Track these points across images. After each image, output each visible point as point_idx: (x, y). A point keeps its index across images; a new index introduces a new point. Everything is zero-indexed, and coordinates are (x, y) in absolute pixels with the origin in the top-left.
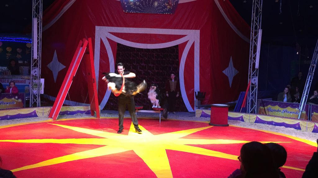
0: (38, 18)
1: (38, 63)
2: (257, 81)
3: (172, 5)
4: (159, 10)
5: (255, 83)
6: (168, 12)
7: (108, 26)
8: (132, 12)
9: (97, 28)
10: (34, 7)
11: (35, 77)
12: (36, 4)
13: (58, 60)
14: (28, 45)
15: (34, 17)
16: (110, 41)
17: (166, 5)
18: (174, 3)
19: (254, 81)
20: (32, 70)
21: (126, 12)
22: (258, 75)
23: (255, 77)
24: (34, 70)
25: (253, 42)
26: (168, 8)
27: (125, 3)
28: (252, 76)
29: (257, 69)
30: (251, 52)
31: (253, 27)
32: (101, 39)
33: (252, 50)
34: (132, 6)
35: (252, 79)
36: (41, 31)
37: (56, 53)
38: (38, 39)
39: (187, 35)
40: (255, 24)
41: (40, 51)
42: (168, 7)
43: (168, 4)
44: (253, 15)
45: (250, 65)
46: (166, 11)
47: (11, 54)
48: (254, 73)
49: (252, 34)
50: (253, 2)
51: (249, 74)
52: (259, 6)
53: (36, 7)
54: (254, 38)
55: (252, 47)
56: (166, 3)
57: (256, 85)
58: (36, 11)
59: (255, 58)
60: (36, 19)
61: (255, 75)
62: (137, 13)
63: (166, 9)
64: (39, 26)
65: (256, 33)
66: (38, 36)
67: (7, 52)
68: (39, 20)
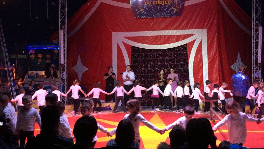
0: (64, 30)
1: (65, 67)
2: (260, 75)
3: (179, 8)
4: (167, 13)
5: (259, 77)
6: (175, 15)
7: (123, 31)
8: (142, 17)
9: (114, 34)
10: (60, 21)
11: (63, 79)
12: (62, 18)
13: (81, 63)
14: (56, 52)
15: (60, 29)
16: (125, 45)
17: (173, 8)
18: (181, 6)
19: (258, 75)
20: (60, 74)
21: (138, 18)
22: (261, 69)
23: (259, 71)
24: (62, 74)
25: (254, 38)
26: (175, 12)
27: (136, 10)
28: (255, 70)
29: (260, 63)
30: (253, 48)
31: (253, 25)
32: (117, 43)
33: (254, 46)
34: (142, 12)
35: (255, 73)
36: (66, 40)
37: (80, 57)
38: (64, 47)
39: (194, 34)
40: (256, 22)
41: (66, 57)
42: (175, 10)
43: (175, 7)
44: (253, 13)
45: (253, 60)
46: (174, 14)
47: (42, 60)
48: (258, 67)
49: (253, 31)
50: (253, 1)
51: (253, 69)
52: (258, 5)
53: (62, 20)
54: (255, 34)
55: (253, 43)
56: (172, 7)
57: (260, 79)
58: (62, 24)
59: (257, 54)
60: (63, 30)
61: (259, 69)
62: (147, 18)
63: (173, 12)
64: (65, 36)
65: (257, 30)
66: (64, 44)
67: (39, 58)
68: (65, 31)
